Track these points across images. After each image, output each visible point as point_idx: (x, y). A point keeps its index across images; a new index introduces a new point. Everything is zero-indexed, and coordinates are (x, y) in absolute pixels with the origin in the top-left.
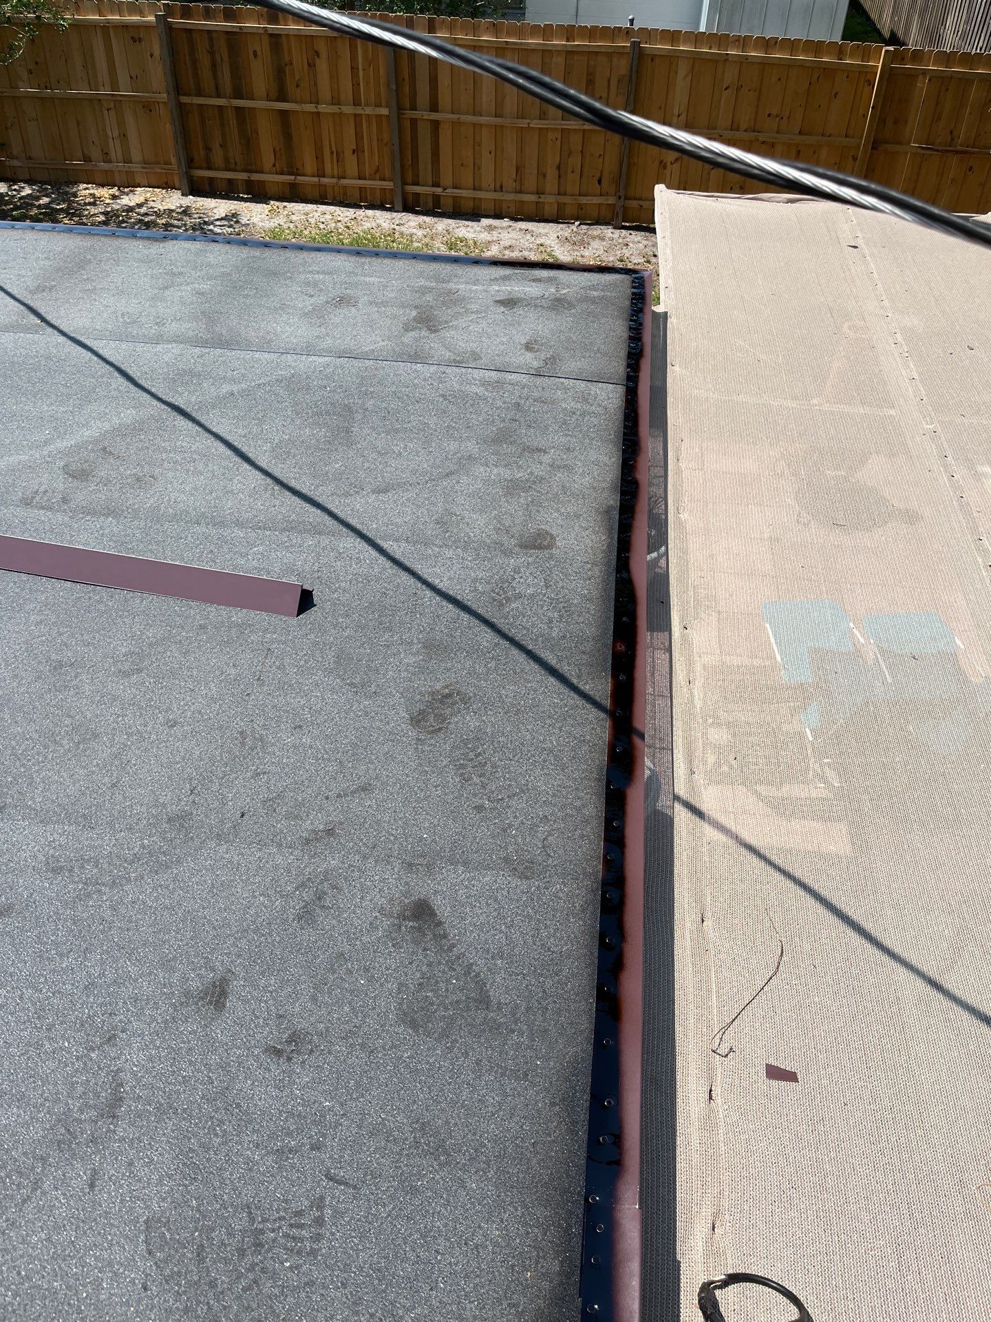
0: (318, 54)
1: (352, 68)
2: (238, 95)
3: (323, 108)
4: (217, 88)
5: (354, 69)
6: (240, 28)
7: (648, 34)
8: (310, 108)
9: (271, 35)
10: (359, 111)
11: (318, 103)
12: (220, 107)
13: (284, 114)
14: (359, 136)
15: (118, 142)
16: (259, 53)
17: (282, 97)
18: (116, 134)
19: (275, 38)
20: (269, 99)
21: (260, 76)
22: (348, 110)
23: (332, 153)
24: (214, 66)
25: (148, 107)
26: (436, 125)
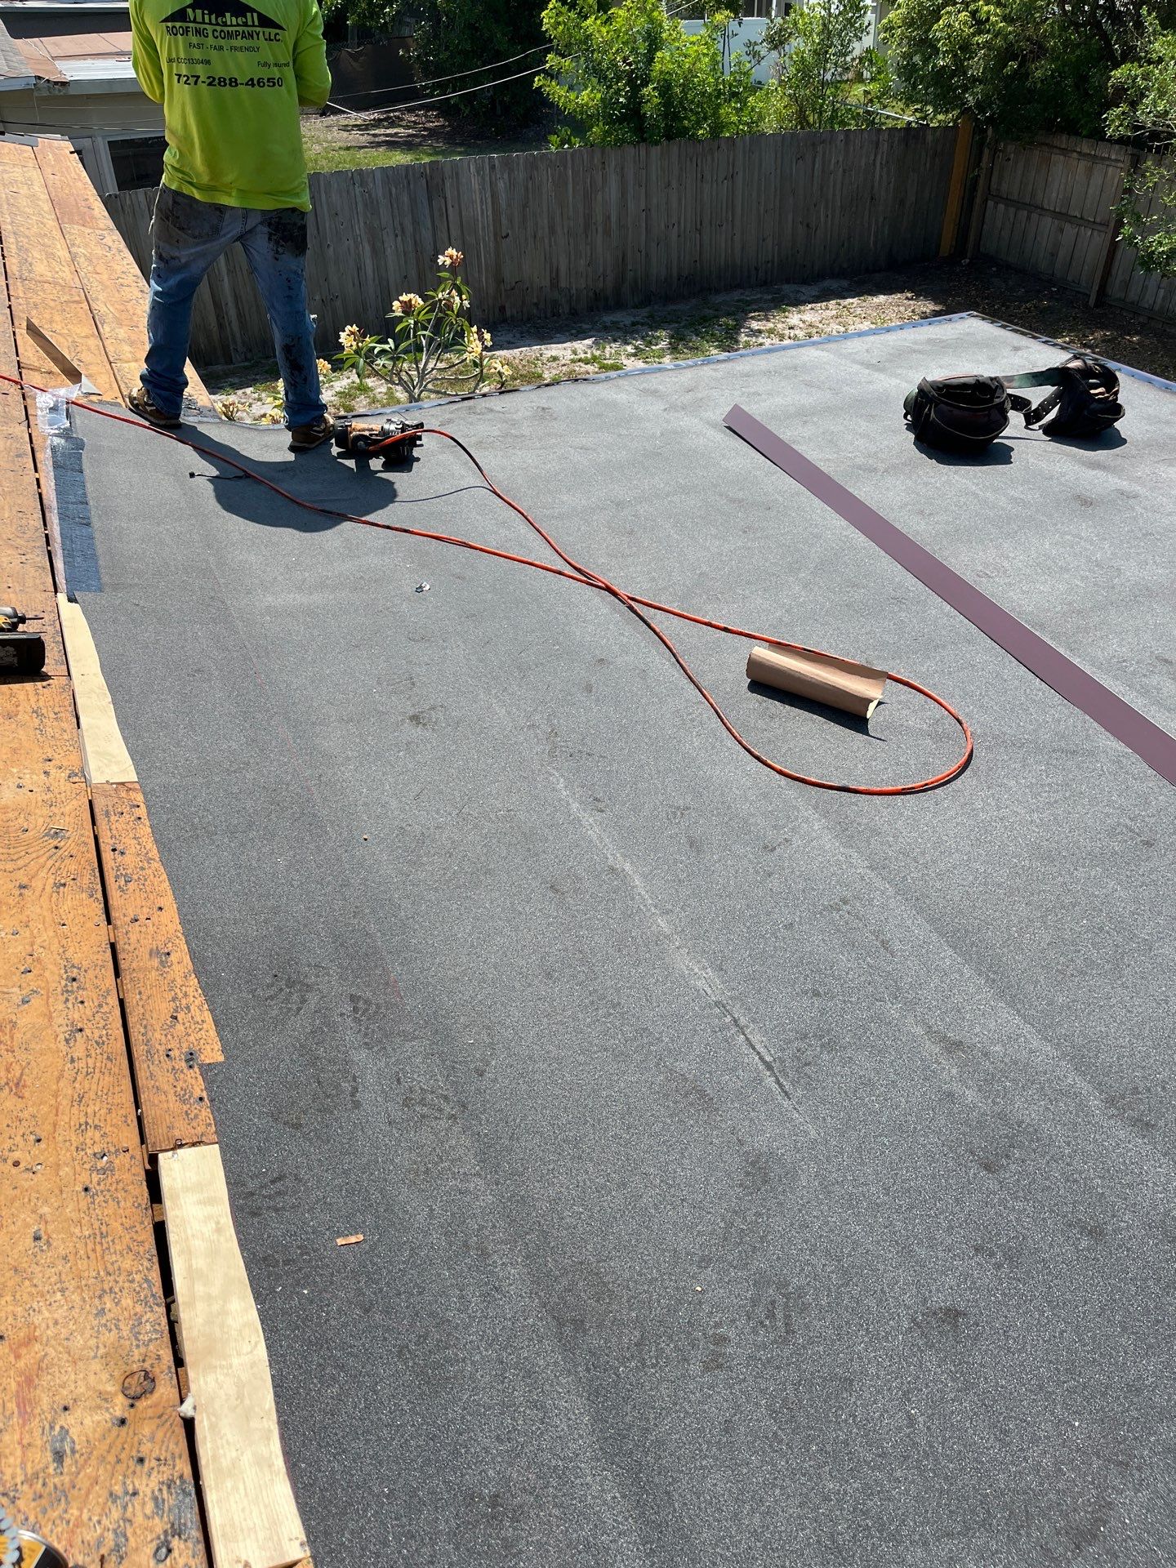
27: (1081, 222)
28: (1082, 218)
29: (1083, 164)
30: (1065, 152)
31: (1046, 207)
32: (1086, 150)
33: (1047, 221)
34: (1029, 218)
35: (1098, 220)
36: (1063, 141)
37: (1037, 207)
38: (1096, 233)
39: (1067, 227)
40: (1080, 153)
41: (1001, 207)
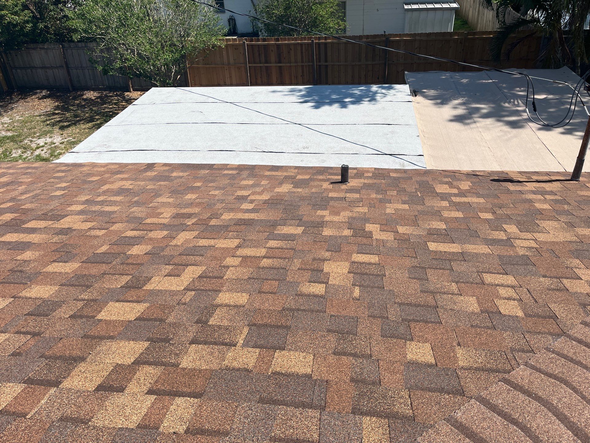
0: (291, 49)
1: (301, 52)
2: (266, 62)
3: (292, 64)
4: (260, 61)
5: (302, 53)
6: (268, 43)
7: (391, 35)
8: (289, 65)
9: (277, 45)
10: (303, 64)
11: (291, 63)
12: (261, 67)
13: (280, 67)
14: (303, 72)
15: (229, 79)
16: (273, 50)
17: (280, 62)
18: (228, 76)
19: (278, 46)
20: (276, 63)
21: (273, 57)
22: (300, 64)
23: (294, 77)
24: (259, 54)
25: (239, 68)
26: (327, 66)
27: (52, 68)
28: (52, 67)
29: (43, 51)
30: (34, 49)
31: (36, 66)
32: (41, 47)
33: (40, 71)
34: (32, 71)
35: (58, 66)
36: (32, 46)
37: (33, 67)
38: (59, 70)
39: (48, 70)
40: (40, 48)
41: (19, 71)
